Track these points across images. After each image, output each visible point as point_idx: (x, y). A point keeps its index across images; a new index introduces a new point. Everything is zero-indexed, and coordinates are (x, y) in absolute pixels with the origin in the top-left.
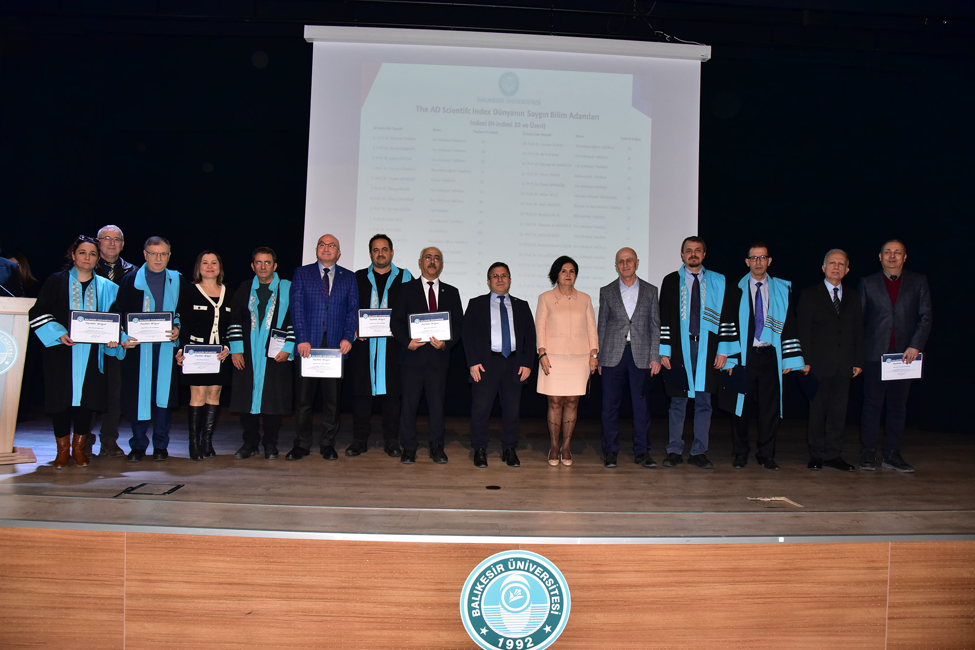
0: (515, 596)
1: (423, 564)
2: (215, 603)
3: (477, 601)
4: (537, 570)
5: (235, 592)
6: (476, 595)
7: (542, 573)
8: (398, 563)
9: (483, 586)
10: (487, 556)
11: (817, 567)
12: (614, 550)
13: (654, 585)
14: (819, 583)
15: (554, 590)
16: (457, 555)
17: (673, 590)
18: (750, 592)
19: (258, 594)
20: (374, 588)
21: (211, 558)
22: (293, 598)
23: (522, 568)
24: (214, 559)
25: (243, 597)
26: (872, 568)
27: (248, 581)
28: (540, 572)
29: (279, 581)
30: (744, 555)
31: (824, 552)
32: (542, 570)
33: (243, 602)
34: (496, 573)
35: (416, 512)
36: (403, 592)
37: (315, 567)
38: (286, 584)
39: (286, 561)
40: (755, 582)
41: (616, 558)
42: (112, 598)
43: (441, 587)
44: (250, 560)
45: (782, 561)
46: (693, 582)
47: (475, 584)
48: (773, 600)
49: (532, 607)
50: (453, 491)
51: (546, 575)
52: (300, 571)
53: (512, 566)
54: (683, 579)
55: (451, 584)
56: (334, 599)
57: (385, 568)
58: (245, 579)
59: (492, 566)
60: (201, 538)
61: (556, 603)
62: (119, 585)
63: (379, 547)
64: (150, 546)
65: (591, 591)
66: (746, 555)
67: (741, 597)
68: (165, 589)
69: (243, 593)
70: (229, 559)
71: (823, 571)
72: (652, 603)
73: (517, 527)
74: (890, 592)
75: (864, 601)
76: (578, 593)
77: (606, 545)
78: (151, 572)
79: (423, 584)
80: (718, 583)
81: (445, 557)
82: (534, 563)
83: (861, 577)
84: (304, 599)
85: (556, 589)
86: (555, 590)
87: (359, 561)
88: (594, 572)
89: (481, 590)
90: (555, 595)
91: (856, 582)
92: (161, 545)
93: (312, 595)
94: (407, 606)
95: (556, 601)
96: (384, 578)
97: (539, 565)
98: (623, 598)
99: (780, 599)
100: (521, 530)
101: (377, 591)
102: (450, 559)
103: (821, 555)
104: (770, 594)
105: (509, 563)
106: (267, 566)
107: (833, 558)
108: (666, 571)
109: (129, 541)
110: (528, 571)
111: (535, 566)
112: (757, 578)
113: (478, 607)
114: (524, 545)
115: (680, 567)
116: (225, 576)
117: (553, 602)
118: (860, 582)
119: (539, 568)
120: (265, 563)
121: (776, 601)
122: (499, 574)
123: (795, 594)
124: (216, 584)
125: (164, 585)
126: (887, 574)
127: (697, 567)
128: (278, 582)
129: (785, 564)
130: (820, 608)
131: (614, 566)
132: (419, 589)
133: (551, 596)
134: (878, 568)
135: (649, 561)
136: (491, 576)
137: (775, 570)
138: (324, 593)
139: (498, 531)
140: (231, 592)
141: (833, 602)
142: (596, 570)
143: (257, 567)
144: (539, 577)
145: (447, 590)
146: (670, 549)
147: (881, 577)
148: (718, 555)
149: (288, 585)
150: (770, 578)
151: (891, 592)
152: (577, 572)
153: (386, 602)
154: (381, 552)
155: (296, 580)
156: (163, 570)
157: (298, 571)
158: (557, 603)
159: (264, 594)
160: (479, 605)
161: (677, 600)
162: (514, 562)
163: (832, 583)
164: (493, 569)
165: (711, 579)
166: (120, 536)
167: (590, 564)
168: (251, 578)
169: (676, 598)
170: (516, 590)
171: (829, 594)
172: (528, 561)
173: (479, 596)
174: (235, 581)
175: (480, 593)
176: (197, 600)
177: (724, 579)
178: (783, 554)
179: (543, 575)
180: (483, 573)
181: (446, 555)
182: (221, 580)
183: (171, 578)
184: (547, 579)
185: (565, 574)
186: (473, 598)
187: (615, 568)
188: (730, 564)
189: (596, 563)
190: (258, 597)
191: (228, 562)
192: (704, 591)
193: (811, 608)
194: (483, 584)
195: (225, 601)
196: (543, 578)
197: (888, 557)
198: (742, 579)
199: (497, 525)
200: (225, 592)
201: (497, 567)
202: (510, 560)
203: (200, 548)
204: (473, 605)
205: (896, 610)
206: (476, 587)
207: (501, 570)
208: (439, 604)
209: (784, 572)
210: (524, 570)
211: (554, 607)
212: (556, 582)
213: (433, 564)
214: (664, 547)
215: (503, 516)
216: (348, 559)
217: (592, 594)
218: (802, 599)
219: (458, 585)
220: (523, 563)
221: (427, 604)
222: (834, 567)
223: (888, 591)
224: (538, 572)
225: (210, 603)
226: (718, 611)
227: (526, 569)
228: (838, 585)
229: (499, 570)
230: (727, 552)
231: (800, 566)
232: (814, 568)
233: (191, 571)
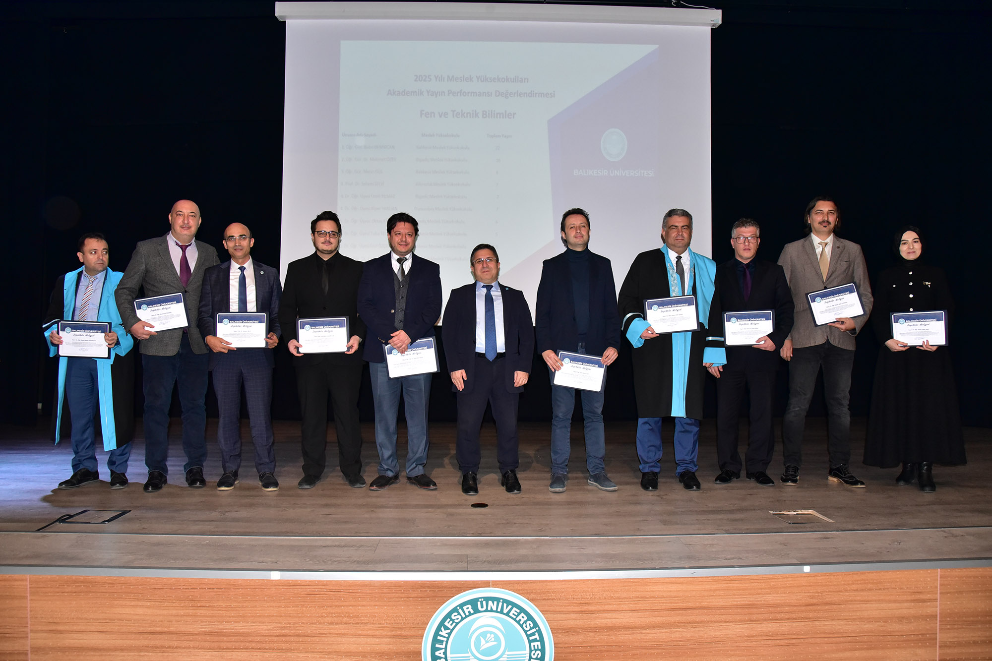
0: (487, 642)
1: (377, 606)
2: (134, 656)
3: (441, 649)
4: (513, 611)
5: (158, 643)
6: (441, 642)
7: (519, 614)
8: (347, 606)
9: (449, 631)
10: (452, 595)
11: (852, 601)
12: (605, 585)
13: (653, 627)
14: (854, 620)
15: (533, 634)
16: (416, 595)
17: (677, 631)
18: (770, 632)
19: (185, 644)
20: (321, 635)
21: (128, 603)
22: (225, 649)
23: (494, 608)
24: (132, 604)
25: (167, 648)
26: (917, 600)
27: (173, 629)
28: (516, 614)
29: (208, 628)
30: (761, 589)
31: (859, 582)
32: (518, 611)
33: (166, 654)
34: (464, 616)
35: (375, 540)
36: (354, 639)
37: (250, 612)
38: (217, 632)
39: (215, 604)
40: (777, 620)
41: (606, 595)
42: (14, 653)
43: (398, 632)
44: (174, 605)
45: (808, 594)
46: (701, 622)
47: (438, 629)
48: (798, 641)
49: (508, 655)
50: (433, 510)
51: (523, 617)
52: (233, 617)
53: (482, 607)
54: (689, 618)
55: (410, 629)
56: (273, 649)
57: (331, 611)
58: (169, 627)
59: (458, 608)
60: (116, 579)
61: (536, 650)
62: (23, 638)
63: (323, 587)
64: (57, 590)
65: (578, 634)
66: (766, 589)
67: (760, 638)
68: (77, 641)
69: (166, 644)
70: (149, 604)
71: (858, 606)
72: (652, 648)
73: (490, 559)
74: (940, 629)
75: (908, 641)
76: (563, 638)
77: (596, 580)
78: (59, 621)
79: (377, 630)
80: (732, 622)
81: (402, 598)
82: (509, 603)
83: (905, 612)
84: (238, 649)
85: (536, 633)
86: (535, 635)
87: (301, 603)
88: (581, 612)
89: (447, 636)
90: (535, 640)
91: (898, 618)
92: (70, 589)
93: (248, 644)
94: (359, 656)
95: (536, 648)
96: (331, 623)
97: (514, 605)
98: (618, 642)
99: (806, 641)
100: (494, 562)
101: (323, 638)
102: (407, 599)
103: (854, 587)
104: (795, 634)
105: (479, 603)
106: (194, 612)
107: (870, 590)
108: (668, 610)
109: (33, 586)
110: (502, 612)
111: (510, 607)
112: (779, 616)
113: (444, 656)
114: (496, 581)
115: (685, 605)
116: (145, 624)
117: (533, 649)
118: (903, 617)
119: (515, 609)
120: (191, 608)
121: (802, 643)
122: (466, 617)
123: (824, 633)
124: (136, 633)
125: (75, 636)
126: (937, 607)
127: (705, 604)
128: (208, 630)
129: (813, 597)
130: (856, 649)
131: (605, 605)
132: (373, 636)
133: (530, 642)
134: (924, 601)
135: (647, 598)
136: (458, 619)
137: (800, 606)
138: (261, 642)
139: (466, 565)
140: (152, 643)
141: (871, 642)
142: (583, 609)
143: (182, 612)
144: (515, 620)
145: (405, 637)
146: (672, 583)
147: (929, 611)
148: (730, 589)
149: (219, 634)
150: (794, 616)
151: (942, 629)
152: (560, 612)
153: (335, 652)
154: (326, 593)
155: (228, 627)
156: (73, 618)
157: (230, 617)
158: (538, 649)
159: (192, 644)
160: (445, 653)
161: (681, 643)
162: (484, 603)
163: (870, 620)
164: (460, 611)
165: (723, 618)
166: (22, 580)
167: (576, 603)
168: (176, 626)
169: (680, 641)
170: (489, 635)
171: (866, 632)
172: (501, 601)
173: (444, 643)
174: (158, 629)
175: (445, 639)
176: (114, 653)
177: (738, 618)
178: (810, 586)
179: (520, 617)
180: (448, 616)
181: (403, 595)
182: (141, 629)
183: (83, 628)
184: (525, 622)
185: (546, 615)
186: (437, 646)
187: (606, 607)
188: (745, 599)
189: (583, 602)
190: (184, 648)
191: (148, 607)
192: (714, 632)
193: (845, 650)
194: (449, 629)
195: (146, 653)
196: (520, 620)
197: (937, 587)
198: (761, 617)
199: (467, 556)
200: (146, 643)
201: (465, 608)
202: (480, 600)
203: (115, 591)
204: (437, 653)
205: (948, 651)
206: (440, 633)
207: (469, 612)
208: (397, 653)
209: (811, 607)
210: (496, 611)
211: (534, 654)
212: (536, 625)
213: (388, 606)
214: (665, 581)
215: (477, 545)
216: (288, 602)
217: (580, 638)
218: (834, 639)
219: (418, 630)
220: (495, 603)
221: (383, 653)
222: (871, 601)
223: (938, 627)
224: (513, 614)
225: (128, 656)
226: (732, 655)
227: (499, 610)
228: (878, 622)
229: (466, 611)
230: (741, 585)
231: (830, 600)
232: (846, 602)
233: (106, 619)
